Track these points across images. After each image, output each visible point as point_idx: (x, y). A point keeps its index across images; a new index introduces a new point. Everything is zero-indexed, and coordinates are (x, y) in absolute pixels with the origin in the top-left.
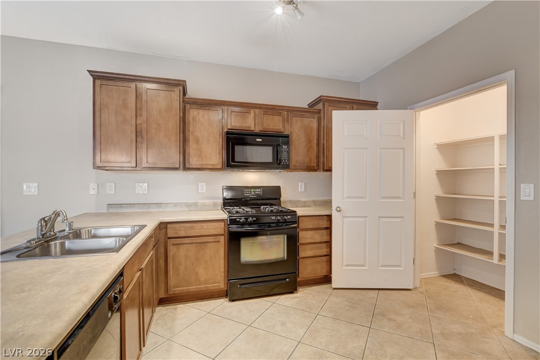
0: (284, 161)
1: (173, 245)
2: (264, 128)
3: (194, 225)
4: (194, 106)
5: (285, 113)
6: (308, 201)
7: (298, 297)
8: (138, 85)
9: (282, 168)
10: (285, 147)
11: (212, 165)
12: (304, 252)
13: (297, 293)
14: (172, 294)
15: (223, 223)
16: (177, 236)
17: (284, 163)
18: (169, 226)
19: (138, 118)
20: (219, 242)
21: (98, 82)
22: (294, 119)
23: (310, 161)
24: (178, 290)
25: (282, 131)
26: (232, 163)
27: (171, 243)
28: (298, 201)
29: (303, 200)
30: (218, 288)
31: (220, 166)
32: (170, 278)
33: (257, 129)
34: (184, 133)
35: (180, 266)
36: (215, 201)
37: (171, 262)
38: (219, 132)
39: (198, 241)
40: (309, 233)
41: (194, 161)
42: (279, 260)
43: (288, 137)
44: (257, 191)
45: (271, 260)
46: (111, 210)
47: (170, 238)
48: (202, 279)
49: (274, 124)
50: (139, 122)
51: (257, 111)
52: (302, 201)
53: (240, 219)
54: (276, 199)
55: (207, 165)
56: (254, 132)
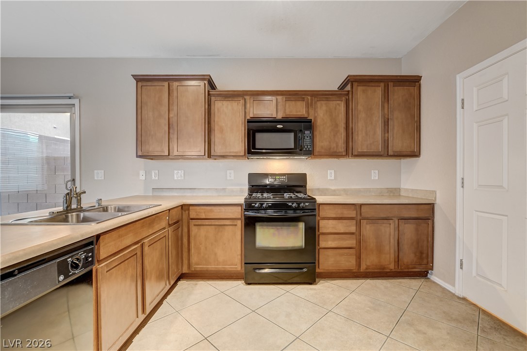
0: (306, 147)
1: (194, 225)
2: (286, 115)
3: (213, 208)
4: (219, 98)
5: (309, 98)
6: (338, 190)
7: (315, 289)
8: (170, 84)
9: (305, 154)
10: (307, 132)
11: (235, 152)
12: (324, 242)
13: (316, 284)
14: (194, 271)
15: (240, 208)
16: (198, 217)
17: (306, 149)
18: (191, 208)
19: (170, 112)
20: (236, 225)
21: (140, 84)
22: (319, 104)
23: (337, 146)
24: (199, 267)
25: (306, 116)
26: (252, 149)
27: (193, 224)
28: (327, 189)
29: (333, 188)
30: (235, 270)
31: (243, 154)
32: (192, 255)
33: (280, 116)
34: (209, 123)
35: (201, 246)
36: (243, 187)
37: (193, 241)
38: (242, 121)
39: (217, 223)
40: (331, 223)
41: (218, 149)
42: (295, 248)
43: (311, 122)
44: (282, 178)
45: (288, 247)
46: (156, 194)
47: (192, 219)
48: (221, 259)
49: (297, 110)
50: (171, 115)
51: (279, 98)
52: (331, 189)
53: (255, 204)
54: (301, 186)
55: (230, 152)
56: (277, 118)
